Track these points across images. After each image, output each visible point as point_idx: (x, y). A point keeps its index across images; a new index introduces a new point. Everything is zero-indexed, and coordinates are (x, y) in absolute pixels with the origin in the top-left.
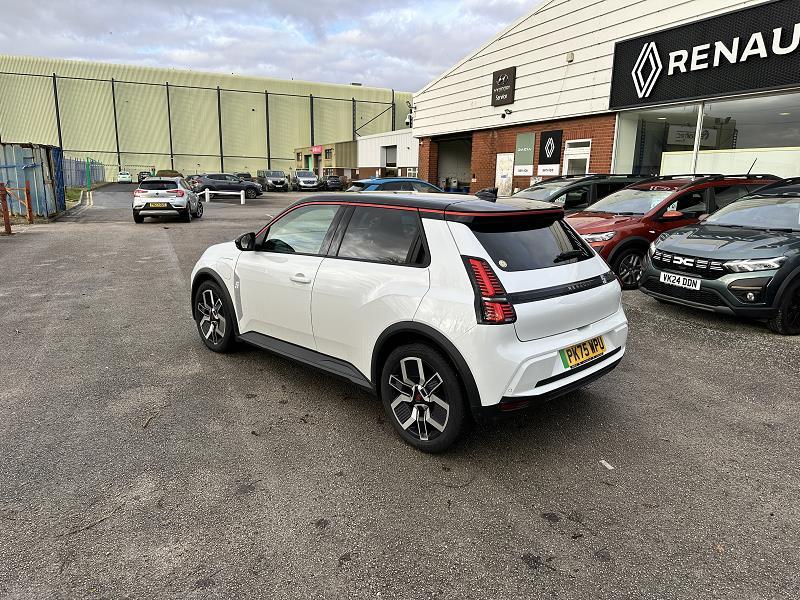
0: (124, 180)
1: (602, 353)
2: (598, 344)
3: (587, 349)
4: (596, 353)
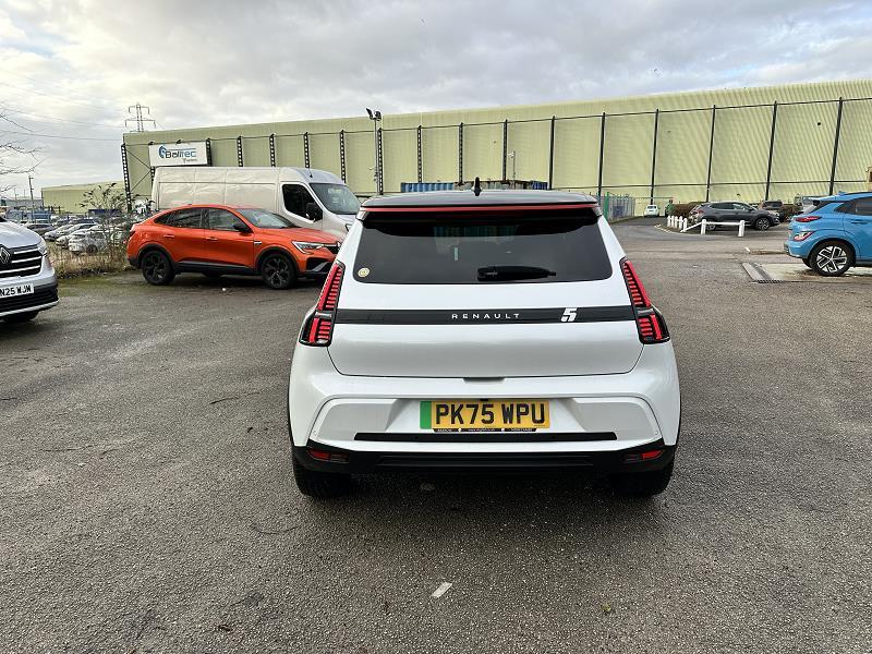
0: (651, 213)
1: (534, 430)
2: (526, 413)
3: (491, 414)
4: (515, 425)
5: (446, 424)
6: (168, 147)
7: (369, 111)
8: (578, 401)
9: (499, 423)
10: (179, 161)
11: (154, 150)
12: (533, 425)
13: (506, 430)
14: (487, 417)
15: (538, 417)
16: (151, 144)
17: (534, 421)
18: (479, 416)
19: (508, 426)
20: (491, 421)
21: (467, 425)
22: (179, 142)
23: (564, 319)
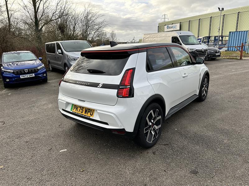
1: (90, 117)
2: (89, 112)
3: (83, 110)
4: (86, 115)
5: (74, 111)
6: (169, 26)
7: (219, 8)
8: (98, 111)
9: (83, 113)
10: (172, 29)
11: (166, 27)
12: (90, 115)
13: (85, 115)
14: (82, 111)
15: (91, 114)
16: (165, 25)
17: (91, 115)
18: (81, 111)
19: (85, 114)
20: (82, 112)
21: (78, 112)
22: (172, 24)
23: (98, 87)
